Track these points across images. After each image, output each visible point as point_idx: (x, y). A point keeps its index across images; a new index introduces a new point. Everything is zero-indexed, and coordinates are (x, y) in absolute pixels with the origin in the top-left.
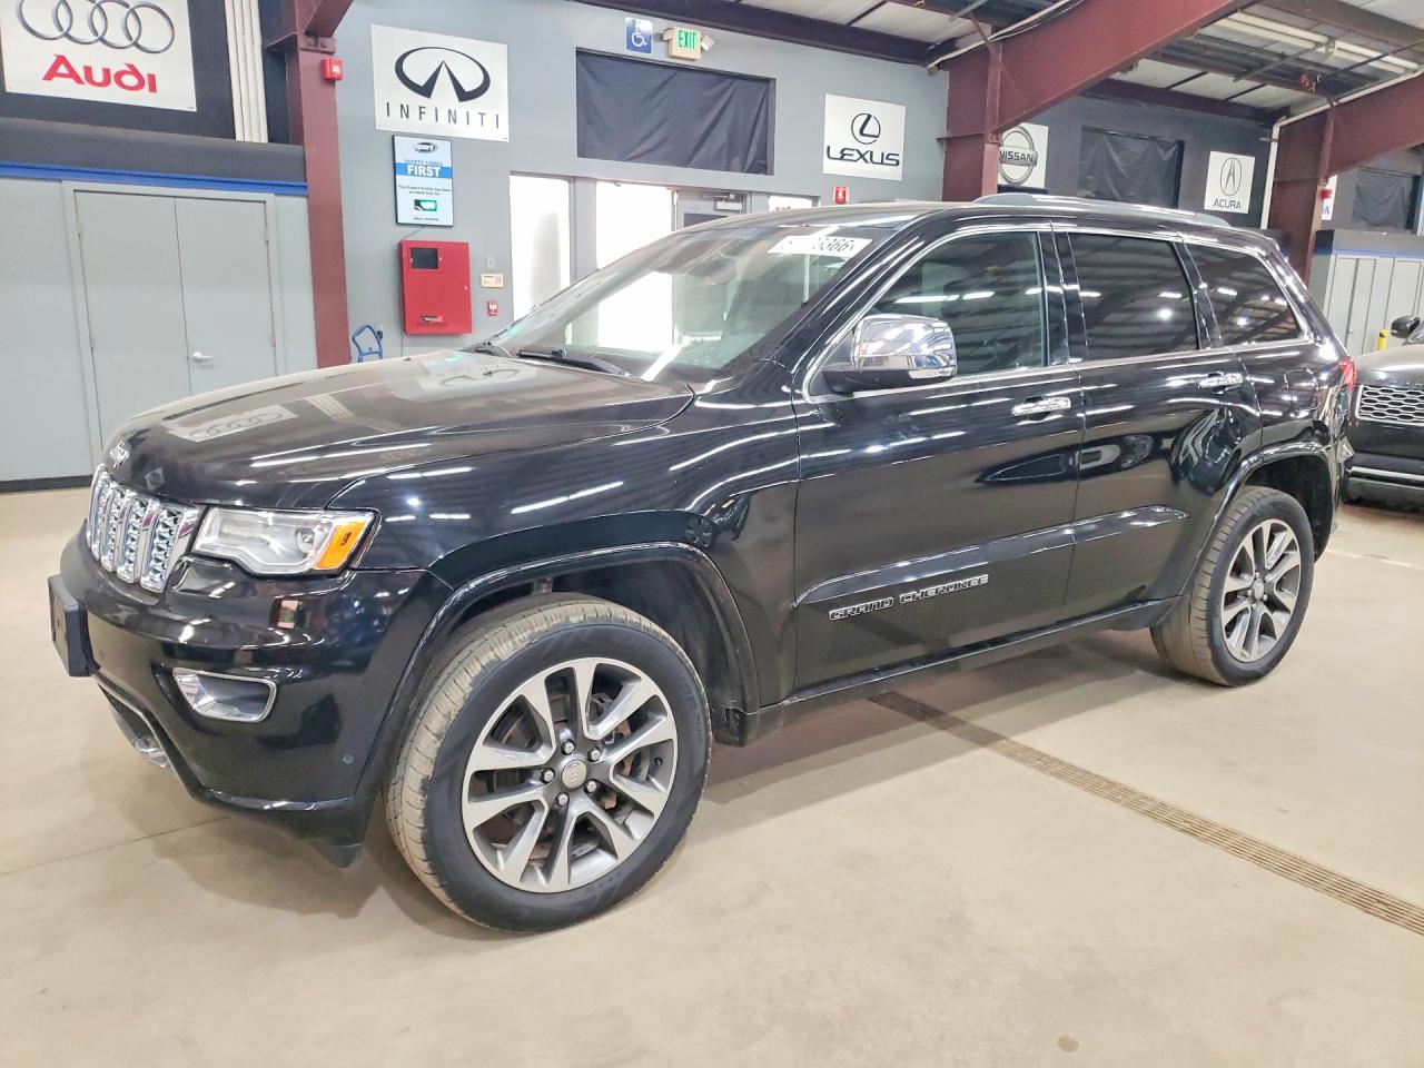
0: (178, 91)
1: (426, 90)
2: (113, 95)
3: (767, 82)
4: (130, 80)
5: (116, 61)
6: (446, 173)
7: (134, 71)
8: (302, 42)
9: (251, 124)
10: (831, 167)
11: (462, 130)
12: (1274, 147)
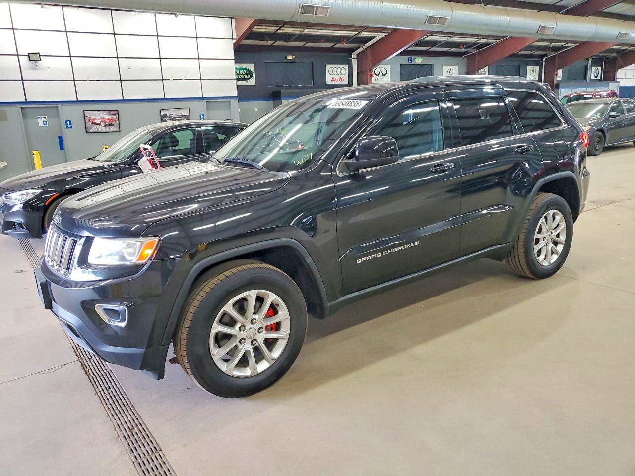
0: (346, 80)
1: (378, 75)
2: (339, 83)
3: (431, 65)
4: (341, 80)
5: (339, 77)
8: (368, 71)
9: (355, 84)
12: (544, 64)
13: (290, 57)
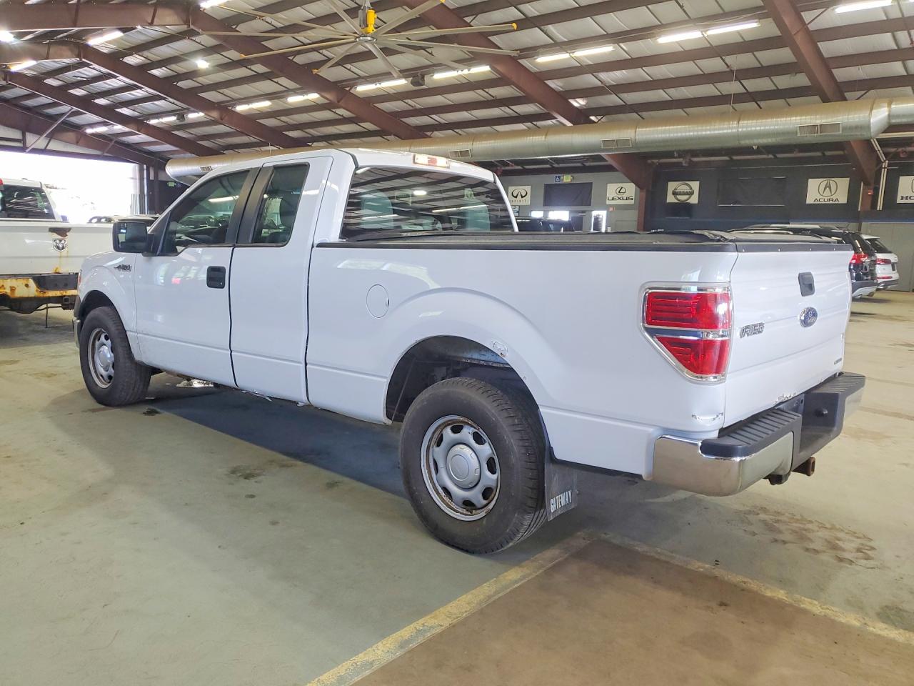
1: (516, 197)
3: (590, 184)
10: (608, 202)
11: (521, 204)
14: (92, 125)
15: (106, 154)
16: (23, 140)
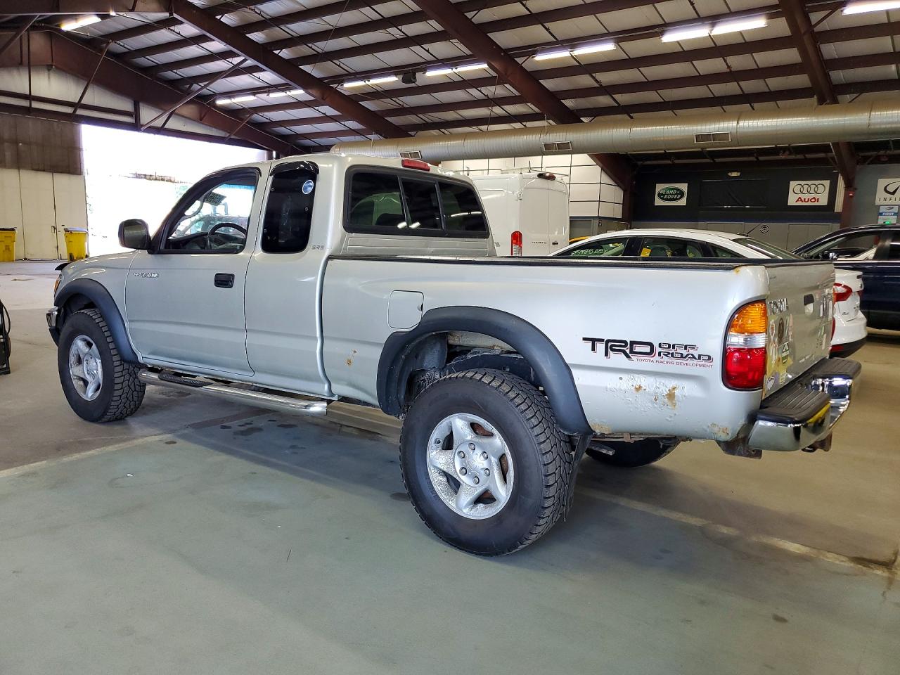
0: (823, 201)
1: (893, 193)
2: (809, 204)
4: (813, 200)
5: (811, 196)
6: (895, 214)
7: (814, 198)
9: (839, 207)
13: (734, 174)
14: (230, 94)
15: (233, 137)
16: (136, 114)
